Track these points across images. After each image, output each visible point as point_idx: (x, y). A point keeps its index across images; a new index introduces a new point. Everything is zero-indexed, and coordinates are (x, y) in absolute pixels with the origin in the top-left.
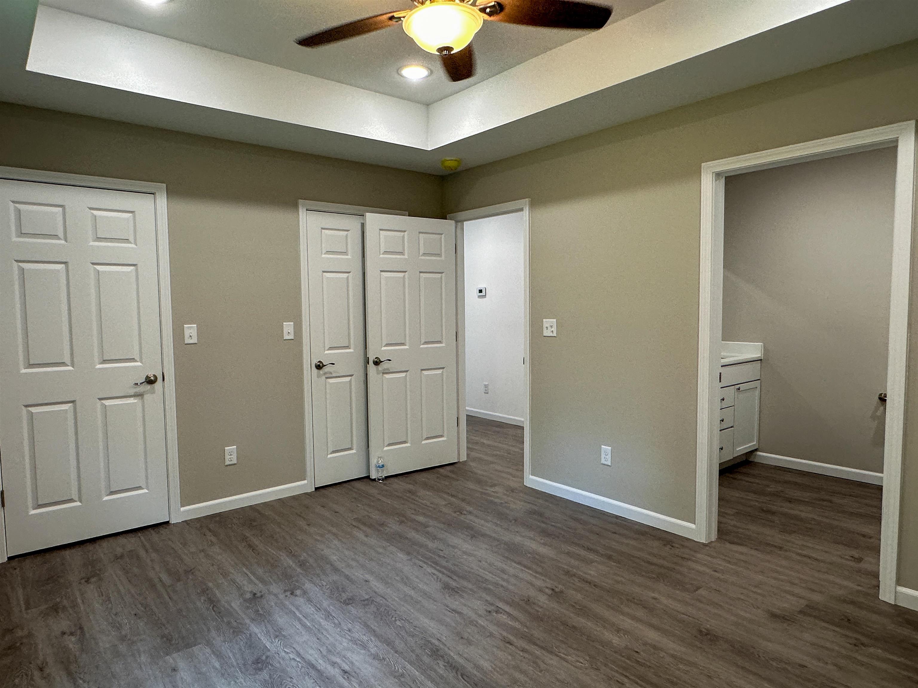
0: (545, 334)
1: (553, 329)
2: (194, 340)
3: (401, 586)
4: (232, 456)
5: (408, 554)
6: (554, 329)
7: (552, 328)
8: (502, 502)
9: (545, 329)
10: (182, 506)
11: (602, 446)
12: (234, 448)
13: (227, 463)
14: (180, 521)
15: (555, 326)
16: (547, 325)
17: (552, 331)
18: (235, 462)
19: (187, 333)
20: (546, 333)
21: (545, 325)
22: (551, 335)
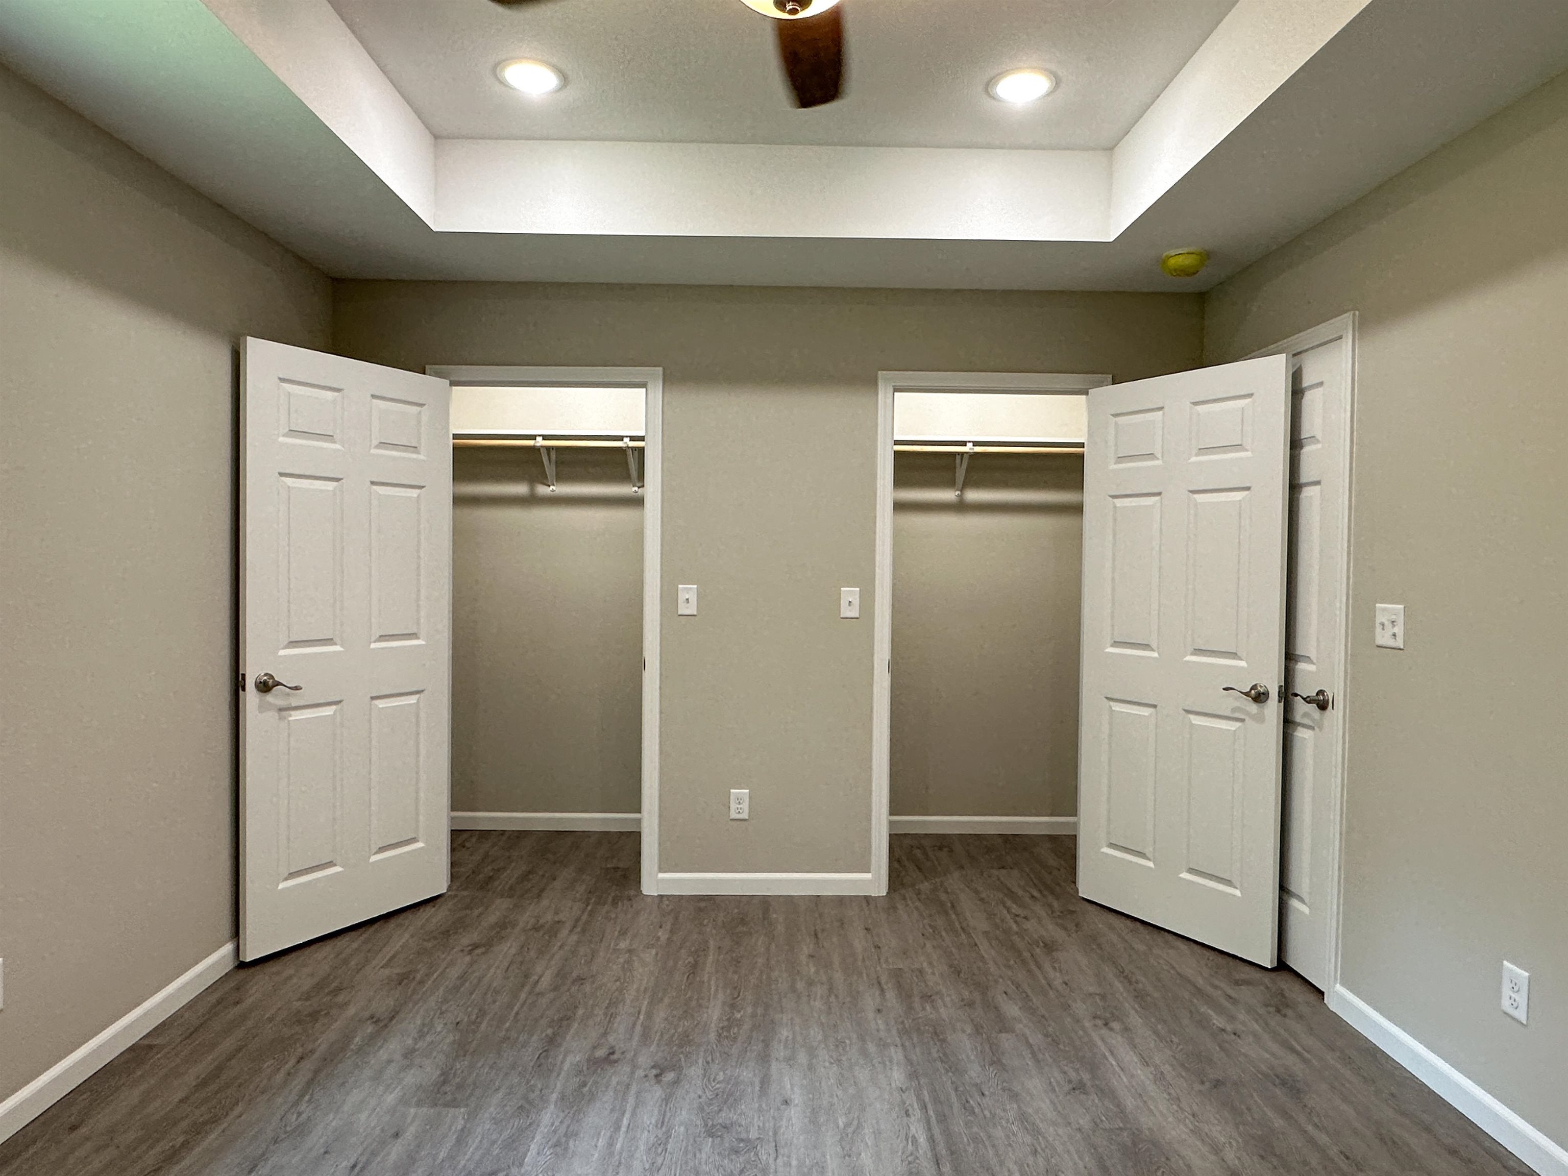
0: (1380, 641)
1: (1396, 630)
2: (692, 609)
3: (830, 1140)
4: (741, 806)
5: (913, 1075)
6: (1399, 630)
7: (1394, 626)
8: (1229, 1028)
9: (1378, 629)
10: (661, 870)
11: (1505, 962)
12: (745, 794)
13: (733, 815)
14: (656, 894)
15: (1401, 620)
16: (1384, 620)
17: (1394, 635)
18: (745, 816)
19: (682, 596)
20: (1383, 638)
21: (1380, 618)
22: (1391, 643)
